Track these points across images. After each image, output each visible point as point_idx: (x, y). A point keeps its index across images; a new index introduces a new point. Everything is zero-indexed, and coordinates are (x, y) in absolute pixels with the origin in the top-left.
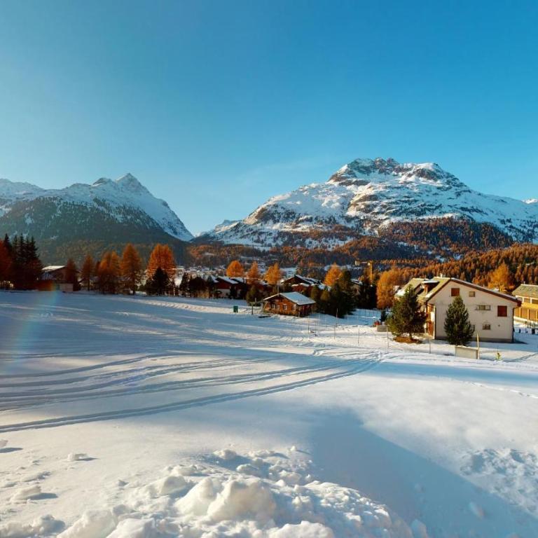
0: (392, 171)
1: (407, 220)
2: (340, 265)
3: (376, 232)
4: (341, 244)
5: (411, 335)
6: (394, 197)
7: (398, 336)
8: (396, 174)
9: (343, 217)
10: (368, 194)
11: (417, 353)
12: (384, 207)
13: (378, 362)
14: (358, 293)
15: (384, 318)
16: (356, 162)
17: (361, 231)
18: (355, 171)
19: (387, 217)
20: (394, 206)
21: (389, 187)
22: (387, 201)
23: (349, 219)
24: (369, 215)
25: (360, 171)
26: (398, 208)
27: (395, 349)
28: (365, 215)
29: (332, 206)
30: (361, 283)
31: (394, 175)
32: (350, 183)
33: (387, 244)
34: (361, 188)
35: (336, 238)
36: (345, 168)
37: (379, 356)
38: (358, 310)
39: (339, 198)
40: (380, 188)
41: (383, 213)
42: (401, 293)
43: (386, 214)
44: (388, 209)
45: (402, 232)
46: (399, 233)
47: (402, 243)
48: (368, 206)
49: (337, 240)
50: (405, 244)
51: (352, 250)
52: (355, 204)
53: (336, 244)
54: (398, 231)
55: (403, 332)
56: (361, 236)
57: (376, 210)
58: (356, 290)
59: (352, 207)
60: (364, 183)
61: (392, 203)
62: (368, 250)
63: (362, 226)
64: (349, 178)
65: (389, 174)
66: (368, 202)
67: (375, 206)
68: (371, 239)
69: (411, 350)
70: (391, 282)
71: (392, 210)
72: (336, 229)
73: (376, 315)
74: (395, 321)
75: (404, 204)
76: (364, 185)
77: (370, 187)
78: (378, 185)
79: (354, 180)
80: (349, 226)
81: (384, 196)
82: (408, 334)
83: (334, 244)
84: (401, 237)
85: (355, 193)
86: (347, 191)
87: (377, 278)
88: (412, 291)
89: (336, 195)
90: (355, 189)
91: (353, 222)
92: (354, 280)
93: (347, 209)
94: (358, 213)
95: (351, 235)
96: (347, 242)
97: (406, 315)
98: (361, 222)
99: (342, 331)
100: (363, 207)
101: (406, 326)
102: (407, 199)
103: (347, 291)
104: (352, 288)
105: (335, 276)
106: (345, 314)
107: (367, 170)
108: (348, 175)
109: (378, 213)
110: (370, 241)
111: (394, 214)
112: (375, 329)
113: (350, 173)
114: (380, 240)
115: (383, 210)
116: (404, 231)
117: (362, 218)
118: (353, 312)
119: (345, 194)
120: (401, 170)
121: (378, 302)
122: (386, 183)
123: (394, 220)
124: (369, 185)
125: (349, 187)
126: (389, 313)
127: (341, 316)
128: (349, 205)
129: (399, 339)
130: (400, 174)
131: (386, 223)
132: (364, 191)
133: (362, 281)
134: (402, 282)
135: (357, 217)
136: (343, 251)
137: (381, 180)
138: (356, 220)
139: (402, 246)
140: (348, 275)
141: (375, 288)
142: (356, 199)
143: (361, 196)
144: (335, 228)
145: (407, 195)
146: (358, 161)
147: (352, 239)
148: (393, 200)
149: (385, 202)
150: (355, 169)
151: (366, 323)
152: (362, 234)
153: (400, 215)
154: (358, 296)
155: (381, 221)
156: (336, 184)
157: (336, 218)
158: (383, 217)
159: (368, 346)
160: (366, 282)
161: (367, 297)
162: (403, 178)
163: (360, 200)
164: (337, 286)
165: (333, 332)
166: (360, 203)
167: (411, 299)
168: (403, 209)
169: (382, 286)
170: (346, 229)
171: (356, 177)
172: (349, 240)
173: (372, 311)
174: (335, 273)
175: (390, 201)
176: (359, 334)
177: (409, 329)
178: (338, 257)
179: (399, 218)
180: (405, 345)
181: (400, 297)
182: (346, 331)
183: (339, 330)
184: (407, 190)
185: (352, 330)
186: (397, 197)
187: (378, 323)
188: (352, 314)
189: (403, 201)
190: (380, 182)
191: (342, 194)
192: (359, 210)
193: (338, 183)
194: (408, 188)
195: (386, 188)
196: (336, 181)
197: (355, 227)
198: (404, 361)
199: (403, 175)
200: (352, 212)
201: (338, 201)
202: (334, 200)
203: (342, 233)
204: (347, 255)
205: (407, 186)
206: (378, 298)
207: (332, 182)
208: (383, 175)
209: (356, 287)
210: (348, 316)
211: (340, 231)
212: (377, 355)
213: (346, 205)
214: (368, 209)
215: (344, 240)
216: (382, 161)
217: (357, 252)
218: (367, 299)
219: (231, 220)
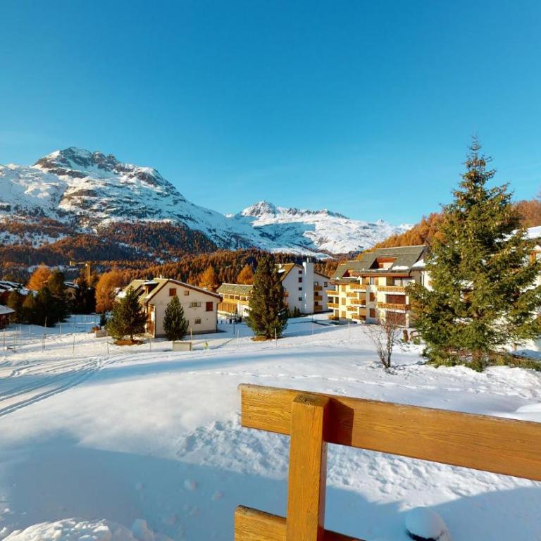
0: (112, 169)
1: (129, 222)
2: (51, 265)
3: (95, 230)
4: (52, 241)
5: (132, 337)
6: (114, 196)
7: (118, 339)
8: (116, 172)
9: (54, 210)
10: (85, 188)
11: (138, 354)
12: (104, 205)
13: (97, 370)
14: (73, 297)
15: (103, 322)
16: (70, 150)
17: (77, 228)
18: (69, 160)
19: (107, 215)
20: (115, 204)
21: (110, 184)
22: (107, 199)
23: (62, 214)
24: (87, 211)
25: (74, 161)
26: (119, 208)
27: (115, 354)
28: (82, 211)
29: (40, 196)
30: (76, 285)
31: (115, 173)
32: (63, 173)
33: (107, 244)
34: (76, 180)
35: (45, 233)
36: (56, 154)
37: (99, 363)
38: (73, 316)
39: (49, 187)
40: (100, 185)
41: (102, 211)
42: (122, 295)
43: (106, 213)
44: (108, 208)
45: (123, 233)
46: (120, 233)
47: (123, 244)
48: (86, 202)
49: (45, 236)
50: (127, 245)
51: (66, 249)
52: (70, 198)
53: (45, 240)
54: (119, 232)
55: (124, 335)
56: (77, 234)
57: (95, 207)
58: (70, 294)
59: (66, 200)
60: (81, 176)
61: (113, 202)
62: (85, 250)
63: (78, 222)
64: (62, 166)
65: (109, 171)
66: (86, 198)
67: (94, 203)
68: (90, 238)
69: (132, 352)
70: (111, 284)
71: (112, 210)
72: (44, 223)
73: (94, 320)
74: (116, 324)
75: (126, 205)
76: (82, 177)
77: (87, 181)
78: (97, 181)
79: (69, 170)
80: (63, 221)
81: (104, 193)
82: (129, 337)
83: (40, 241)
84: (122, 238)
85: (70, 185)
86: (60, 181)
87: (96, 280)
88: (133, 292)
89: (44, 184)
90: (70, 181)
91: (67, 217)
92: (67, 283)
93: (59, 202)
94: (73, 208)
95: (65, 232)
96: (58, 239)
97: (127, 317)
98: (78, 219)
99: (53, 342)
100: (79, 201)
101: (127, 328)
102: (128, 200)
103: (59, 295)
104: (65, 292)
105: (42, 278)
106: (57, 321)
107: (84, 162)
108: (60, 163)
109: (96, 211)
110: (87, 240)
111: (115, 213)
112: (94, 335)
113: (63, 161)
114: (99, 240)
115: (103, 208)
116: (125, 232)
117: (78, 214)
118: (67, 320)
119: (57, 184)
120: (122, 169)
121: (97, 307)
122: (106, 180)
123: (115, 219)
124: (86, 179)
125: (61, 177)
126: (109, 316)
127: (51, 324)
128: (62, 197)
129: (120, 342)
130: (121, 173)
131: (106, 222)
132: (80, 184)
133: (78, 284)
134: (122, 284)
135: (72, 212)
136: (55, 249)
137: (100, 176)
138: (71, 215)
139: (123, 247)
140: (61, 277)
141: (93, 290)
142: (70, 191)
143: (76, 190)
144: (43, 221)
145: (128, 196)
146: (73, 150)
147: (66, 236)
148: (114, 199)
149: (104, 200)
150: (70, 158)
151: (83, 330)
152: (78, 231)
153: (121, 215)
154: (74, 301)
155: (99, 220)
156: (45, 170)
157: (45, 211)
158: (103, 215)
159: (85, 355)
160: (83, 284)
161: (85, 301)
162: (124, 178)
163: (76, 194)
164: (46, 290)
165: (40, 344)
166: (75, 197)
167: (132, 300)
168: (124, 209)
169: (101, 289)
170: (58, 224)
171: (70, 166)
172: (62, 237)
173: (88, 316)
174: (43, 275)
175: (111, 199)
176: (74, 344)
177: (130, 331)
178: (46, 256)
179: (119, 219)
180: (126, 347)
181: (121, 299)
182: (58, 341)
183: (49, 341)
184: (128, 191)
185: (66, 339)
186: (118, 196)
187: (98, 329)
188: (65, 321)
189: (125, 202)
190: (100, 178)
191: (54, 184)
192: (75, 204)
193: (48, 169)
194: (129, 189)
195: (106, 185)
196: (44, 167)
197: (69, 222)
198: (125, 364)
199: (124, 174)
200: (65, 206)
201: (47, 190)
202: (42, 189)
203: (53, 228)
204: (59, 254)
205: (129, 186)
206: (97, 302)
207: (38, 167)
208: (102, 171)
209: (70, 290)
210: (60, 324)
211: (51, 226)
212: (96, 363)
213: (58, 195)
214: (85, 205)
215: (55, 236)
216: (101, 155)
217: (71, 251)
218: (85, 303)
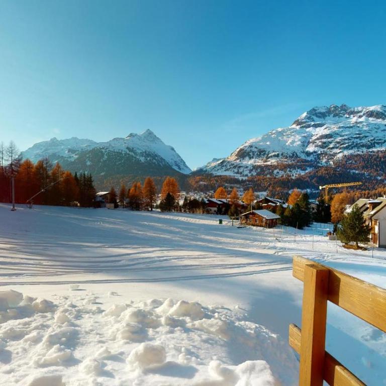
0: (344, 114)
1: (359, 153)
2: (302, 189)
3: (332, 163)
4: (303, 173)
5: (357, 244)
6: (346, 135)
7: (346, 244)
8: (348, 116)
9: (304, 152)
10: (324, 133)
12: (338, 143)
14: (315, 210)
15: (335, 230)
16: (314, 110)
17: (319, 162)
18: (313, 117)
19: (341, 150)
20: (347, 141)
21: (342, 127)
22: (340, 138)
23: (308, 154)
24: (325, 150)
25: (317, 116)
26: (350, 144)
27: (342, 253)
28: (322, 150)
29: (295, 144)
30: (317, 203)
31: (347, 118)
32: (309, 126)
33: (341, 172)
34: (318, 129)
35: (298, 168)
36: (305, 114)
38: (315, 223)
39: (300, 138)
40: (335, 128)
41: (337, 148)
42: (349, 210)
43: (340, 149)
44: (341, 145)
45: (354, 162)
46: (351, 163)
47: (354, 171)
48: (325, 143)
49: (298, 170)
50: (357, 172)
51: (312, 177)
52: (314, 142)
53: (298, 173)
54: (350, 162)
55: (350, 241)
56: (319, 167)
57: (331, 146)
58: (313, 209)
59: (311, 144)
60: (320, 125)
61: (345, 139)
62: (324, 177)
63: (319, 159)
64: (308, 122)
65: (342, 117)
66: (324, 140)
67: (330, 143)
68: (327, 168)
69: (356, 255)
70: (343, 202)
71: (345, 145)
72: (298, 162)
73: (329, 228)
74: (344, 233)
75: (356, 140)
76: (321, 127)
77: (326, 128)
78: (333, 126)
79: (313, 123)
80: (309, 159)
81: (338, 134)
82: (355, 243)
83: (296, 174)
84: (353, 166)
85: (313, 134)
86: (307, 132)
87: (331, 199)
88: (358, 209)
89: (298, 136)
90: (314, 130)
91: (312, 156)
92: (310, 201)
93: (307, 146)
94: (316, 149)
95: (310, 166)
96: (307, 171)
97: (353, 227)
98: (318, 156)
99: (300, 239)
100: (320, 144)
101: (353, 236)
102: (358, 136)
103: (305, 209)
104: (309, 206)
105: (296, 197)
106: (304, 226)
107: (323, 115)
108: (307, 120)
109: (333, 148)
110: (326, 170)
111: (347, 148)
112: (328, 238)
113: (309, 118)
114: (335, 170)
115: (337, 145)
116: (356, 162)
117: (319, 152)
118: (311, 225)
119: (306, 135)
120: (353, 113)
121: (332, 218)
122: (340, 124)
123: (346, 153)
124: (325, 127)
125: (308, 130)
126: (339, 226)
127: (300, 227)
128: (309, 143)
129: (347, 246)
130: (352, 116)
131: (340, 155)
132: (321, 131)
133: (319, 201)
134: (352, 201)
135: (315, 152)
136: (305, 178)
137: (334, 122)
138: (315, 154)
139: (354, 173)
140: (306, 197)
141: (329, 207)
142: (314, 138)
143: (318, 136)
144: (297, 160)
145: (357, 133)
146: (316, 109)
147: (311, 169)
148: (346, 137)
149: (338, 139)
150: (313, 115)
151: (321, 234)
152: (320, 165)
153: (352, 149)
154: (315, 213)
155: (335, 154)
156: (298, 127)
157: (298, 154)
158: (338, 151)
159: (320, 251)
160: (322, 202)
161: (323, 213)
162: (354, 119)
163: (318, 139)
164: (297, 205)
165: (293, 239)
166: (317, 141)
167: (357, 216)
168: (355, 144)
169: (335, 205)
170: (306, 161)
171: (313, 121)
172: (309, 170)
173: (326, 224)
174: (296, 195)
175: (343, 138)
176: (313, 242)
177: (356, 239)
178: (300, 183)
179: (351, 152)
180: (352, 251)
181: (348, 214)
182: (304, 238)
183: (298, 238)
184: (358, 129)
185: (309, 238)
186: (349, 135)
187: (330, 233)
188: (309, 227)
189: (355, 138)
190: (335, 124)
191: (303, 135)
192: (316, 146)
193: (299, 126)
194: (359, 127)
195: (340, 128)
196: (298, 125)
197: (313, 159)
199: (354, 116)
200: (311, 148)
201: (299, 140)
202: (296, 140)
203: (303, 164)
204: (307, 181)
205: (358, 125)
206: (332, 214)
207: (294, 126)
208: (337, 118)
209: (313, 206)
210: (306, 228)
211: (302, 163)
213: (306, 142)
214: (324, 146)
215: (305, 170)
216: (336, 107)
217: (315, 179)
218: (323, 215)
219: (218, 158)
